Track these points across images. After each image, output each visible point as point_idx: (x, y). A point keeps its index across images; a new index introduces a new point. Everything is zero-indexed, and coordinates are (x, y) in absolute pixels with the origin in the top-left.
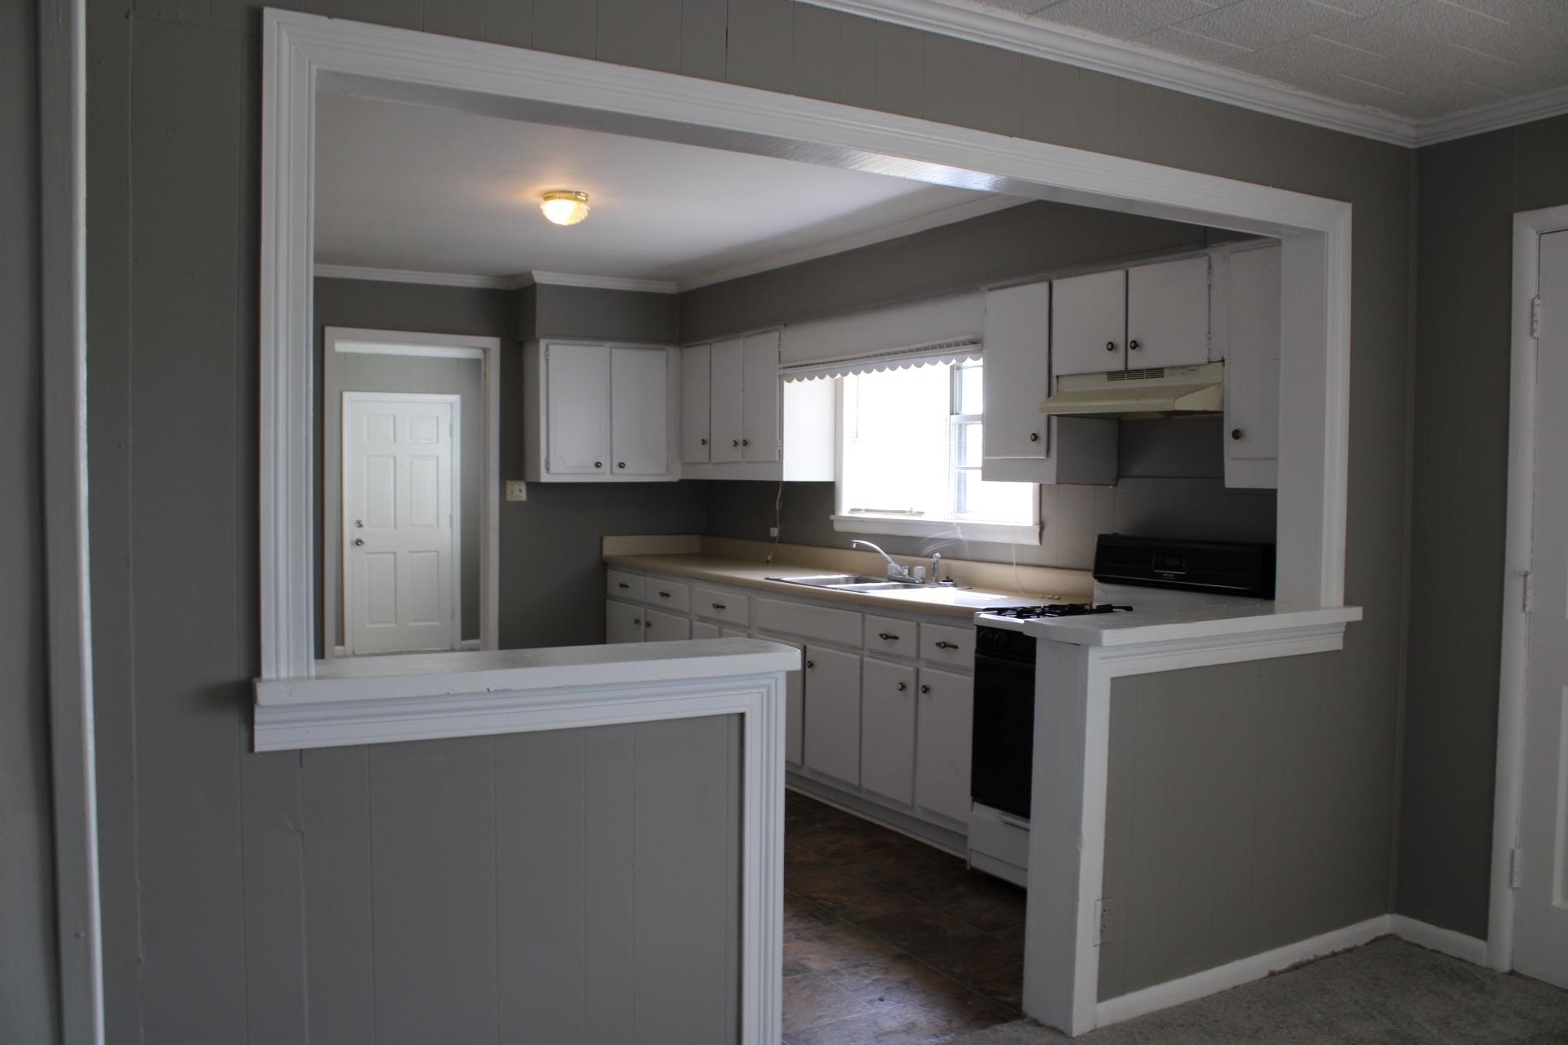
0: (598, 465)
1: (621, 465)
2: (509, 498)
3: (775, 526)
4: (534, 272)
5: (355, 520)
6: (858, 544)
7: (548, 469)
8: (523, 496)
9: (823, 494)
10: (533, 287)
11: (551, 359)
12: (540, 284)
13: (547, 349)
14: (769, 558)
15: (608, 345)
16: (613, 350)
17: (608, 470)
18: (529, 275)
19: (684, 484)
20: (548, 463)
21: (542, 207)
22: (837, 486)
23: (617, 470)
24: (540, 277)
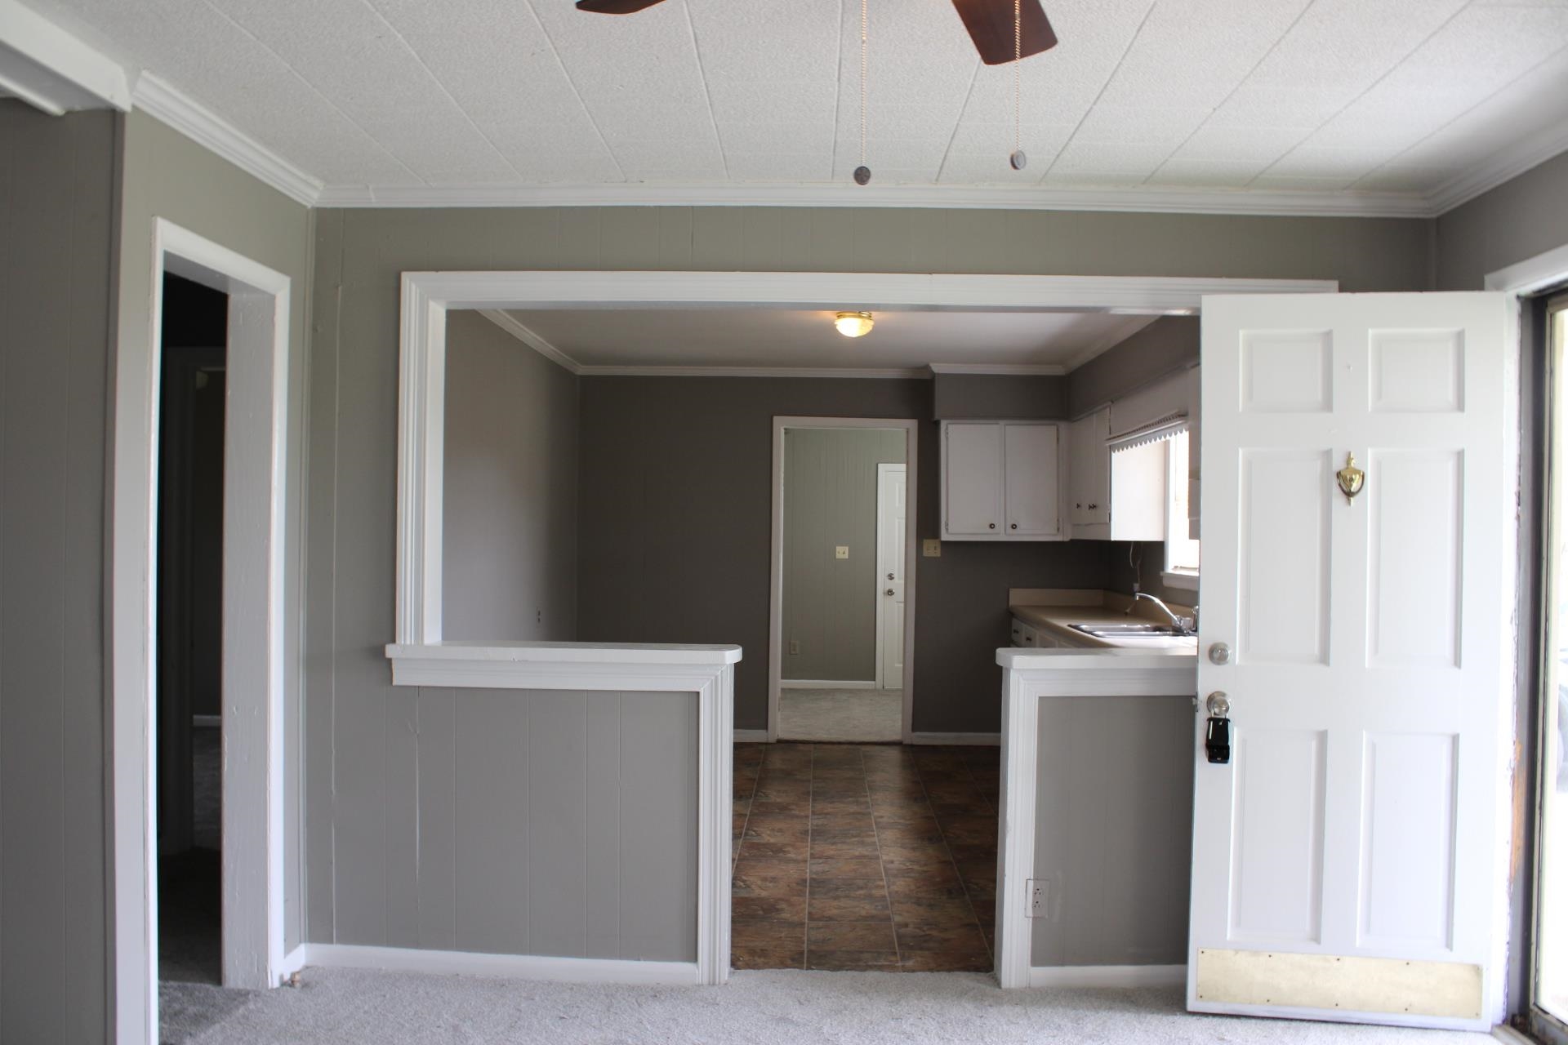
0: (992, 526)
1: (1014, 527)
2: (926, 553)
3: (1137, 582)
4: (931, 365)
5: (887, 573)
6: (1140, 597)
7: (947, 529)
8: (938, 554)
9: (1153, 552)
10: (934, 375)
11: (950, 439)
12: (938, 374)
13: (947, 429)
14: (1128, 611)
15: (1002, 423)
16: (1007, 427)
17: (1003, 531)
18: (927, 368)
19: (1074, 543)
20: (947, 525)
21: (836, 323)
22: (1166, 544)
23: (1010, 531)
24: (937, 368)
